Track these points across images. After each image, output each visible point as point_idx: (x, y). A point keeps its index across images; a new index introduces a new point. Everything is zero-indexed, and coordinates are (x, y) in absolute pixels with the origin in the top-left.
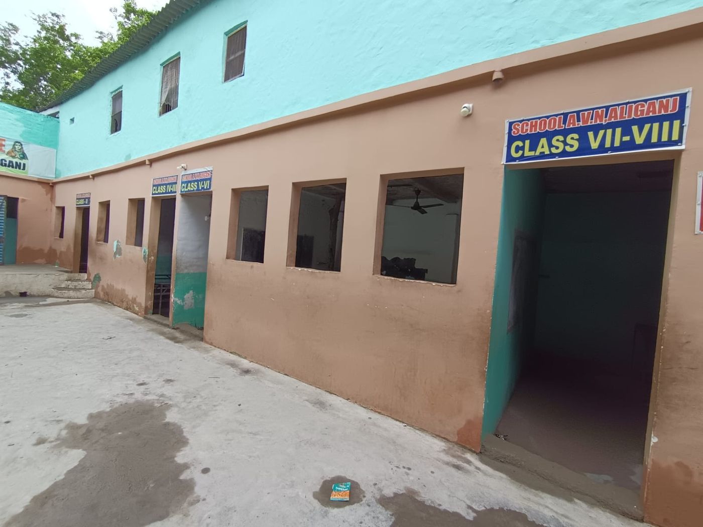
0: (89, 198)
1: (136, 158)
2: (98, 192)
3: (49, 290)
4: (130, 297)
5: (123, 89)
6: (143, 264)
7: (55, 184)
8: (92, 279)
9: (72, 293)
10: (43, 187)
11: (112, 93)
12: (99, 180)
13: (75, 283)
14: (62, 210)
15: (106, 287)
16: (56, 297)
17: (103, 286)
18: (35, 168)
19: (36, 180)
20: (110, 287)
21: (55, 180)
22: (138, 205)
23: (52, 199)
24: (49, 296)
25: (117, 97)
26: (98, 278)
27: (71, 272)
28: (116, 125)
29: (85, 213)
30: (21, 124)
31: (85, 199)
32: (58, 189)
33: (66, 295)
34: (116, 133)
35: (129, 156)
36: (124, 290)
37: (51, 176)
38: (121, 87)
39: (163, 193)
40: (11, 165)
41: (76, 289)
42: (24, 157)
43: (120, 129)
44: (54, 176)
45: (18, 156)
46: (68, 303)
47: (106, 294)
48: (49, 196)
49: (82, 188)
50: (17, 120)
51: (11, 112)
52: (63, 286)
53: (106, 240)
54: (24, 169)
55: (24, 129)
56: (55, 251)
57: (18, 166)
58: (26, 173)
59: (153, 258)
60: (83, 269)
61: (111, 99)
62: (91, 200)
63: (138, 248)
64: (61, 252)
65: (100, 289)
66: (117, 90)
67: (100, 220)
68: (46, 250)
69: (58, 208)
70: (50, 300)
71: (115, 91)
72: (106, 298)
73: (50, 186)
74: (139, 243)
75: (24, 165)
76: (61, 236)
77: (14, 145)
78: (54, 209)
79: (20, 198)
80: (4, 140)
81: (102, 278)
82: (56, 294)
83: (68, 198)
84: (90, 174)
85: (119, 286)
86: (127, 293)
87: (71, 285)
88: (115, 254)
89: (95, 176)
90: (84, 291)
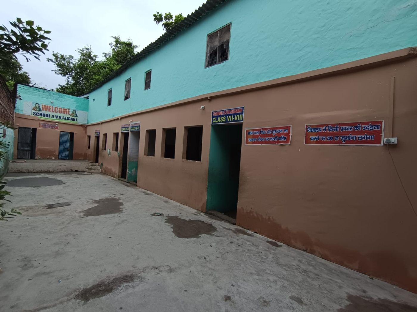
0: (99, 132)
1: (116, 117)
2: (103, 130)
3: (85, 169)
4: (113, 172)
5: (112, 89)
6: (118, 158)
7: (87, 126)
8: (100, 165)
9: (93, 171)
10: (83, 128)
11: (108, 90)
12: (103, 125)
13: (94, 167)
14: (89, 137)
15: (105, 168)
16: (88, 172)
17: (104, 168)
18: (80, 120)
19: (80, 125)
20: (106, 168)
21: (87, 125)
22: (116, 135)
23: (86, 132)
24: (85, 172)
25: (110, 92)
26: (102, 164)
27: (92, 162)
28: (109, 103)
29: (98, 138)
30: (75, 103)
31: (98, 132)
32: (88, 128)
33: (91, 171)
34: (110, 106)
35: (114, 116)
36: (111, 169)
37: (85, 123)
38: (112, 88)
39: (125, 131)
40: (72, 119)
41: (94, 169)
42: (76, 116)
43: (111, 105)
44: (86, 123)
45: (74, 116)
46: (92, 174)
47: (105, 171)
48: (85, 131)
49: (96, 128)
50: (74, 101)
51: (72, 98)
52: (90, 168)
53: (105, 149)
54: (76, 121)
55: (76, 104)
56: (87, 154)
57: (74, 120)
58: (77, 122)
59: (121, 156)
60: (97, 161)
61: (108, 92)
62: (100, 133)
63: (116, 152)
64: (89, 155)
65: (103, 169)
66: (110, 89)
67: (103, 141)
68: (83, 153)
69: (88, 136)
70: (85, 173)
71: (109, 90)
72: (105, 172)
73: (85, 127)
74: (116, 150)
75: (76, 119)
76: (89, 148)
77: (73, 111)
78: (87, 137)
79: (75, 132)
80: (70, 110)
81: (104, 165)
82: (88, 171)
83: (91, 132)
84: (100, 123)
85: (109, 168)
86: (112, 170)
87: (93, 167)
88: (108, 155)
89: (101, 123)
90: (97, 170)
